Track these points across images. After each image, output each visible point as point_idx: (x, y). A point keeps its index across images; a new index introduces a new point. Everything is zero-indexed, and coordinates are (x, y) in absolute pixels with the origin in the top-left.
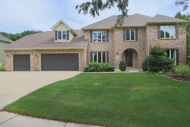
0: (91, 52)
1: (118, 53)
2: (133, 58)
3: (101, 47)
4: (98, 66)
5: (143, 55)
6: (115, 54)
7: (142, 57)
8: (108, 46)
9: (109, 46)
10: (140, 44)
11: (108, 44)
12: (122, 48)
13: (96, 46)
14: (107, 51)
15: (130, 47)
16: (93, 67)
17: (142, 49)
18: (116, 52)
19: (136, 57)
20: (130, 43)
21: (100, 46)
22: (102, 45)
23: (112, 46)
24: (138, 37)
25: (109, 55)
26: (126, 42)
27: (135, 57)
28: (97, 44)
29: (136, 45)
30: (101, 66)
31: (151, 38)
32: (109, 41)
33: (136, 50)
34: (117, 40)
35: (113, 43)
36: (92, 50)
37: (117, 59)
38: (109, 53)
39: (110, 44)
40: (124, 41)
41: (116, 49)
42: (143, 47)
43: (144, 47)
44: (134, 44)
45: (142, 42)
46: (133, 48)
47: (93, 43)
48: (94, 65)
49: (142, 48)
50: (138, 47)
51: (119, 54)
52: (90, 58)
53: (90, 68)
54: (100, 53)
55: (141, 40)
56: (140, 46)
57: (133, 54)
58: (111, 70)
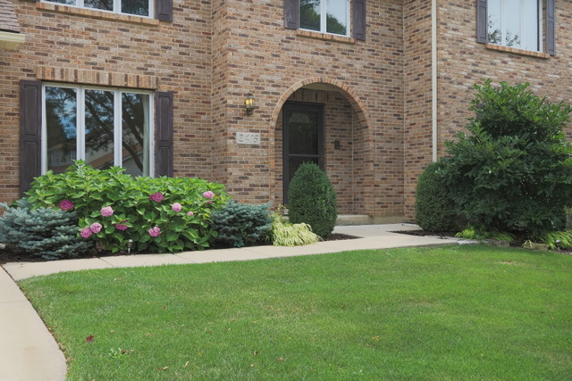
0: (23, 84)
1: (249, 111)
2: (329, 146)
3: (115, 51)
4: (149, 207)
5: (392, 132)
6: (231, 112)
7: (386, 146)
8: (167, 54)
9: (176, 49)
10: (377, 62)
11: (165, 34)
12: (277, 79)
13: (71, 40)
14: (164, 88)
15: (327, 79)
16: (107, 209)
17: (384, 98)
18: (239, 100)
19: (343, 142)
20: (322, 46)
21: (102, 39)
22: (125, 38)
23: (196, 56)
24: (368, 19)
25: (178, 120)
26: (301, 36)
27: (337, 145)
28: (80, 25)
29: (358, 66)
30: (177, 205)
31: (450, 34)
32: (177, 18)
33: (357, 99)
34: (245, 14)
35: (208, 34)
36: (31, 65)
37: (242, 152)
38: (176, 103)
39: (182, 37)
40: (291, 33)
41: (239, 78)
42: (392, 85)
43: (395, 83)
44: (345, 60)
45: (388, 52)
46: (339, 84)
47: (47, 13)
48: (104, 197)
49: (385, 90)
50: (368, 83)
51: (256, 115)
52: (15, 137)
53: (74, 222)
54: (99, 102)
55: (382, 40)
56: (378, 77)
57: (327, 122)
58: (248, 231)
